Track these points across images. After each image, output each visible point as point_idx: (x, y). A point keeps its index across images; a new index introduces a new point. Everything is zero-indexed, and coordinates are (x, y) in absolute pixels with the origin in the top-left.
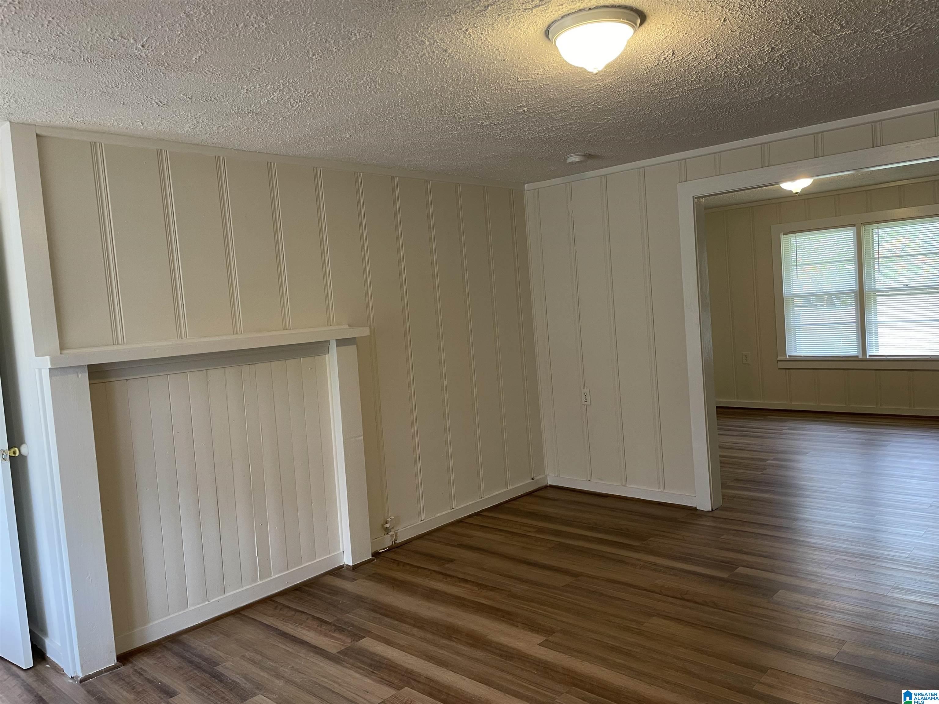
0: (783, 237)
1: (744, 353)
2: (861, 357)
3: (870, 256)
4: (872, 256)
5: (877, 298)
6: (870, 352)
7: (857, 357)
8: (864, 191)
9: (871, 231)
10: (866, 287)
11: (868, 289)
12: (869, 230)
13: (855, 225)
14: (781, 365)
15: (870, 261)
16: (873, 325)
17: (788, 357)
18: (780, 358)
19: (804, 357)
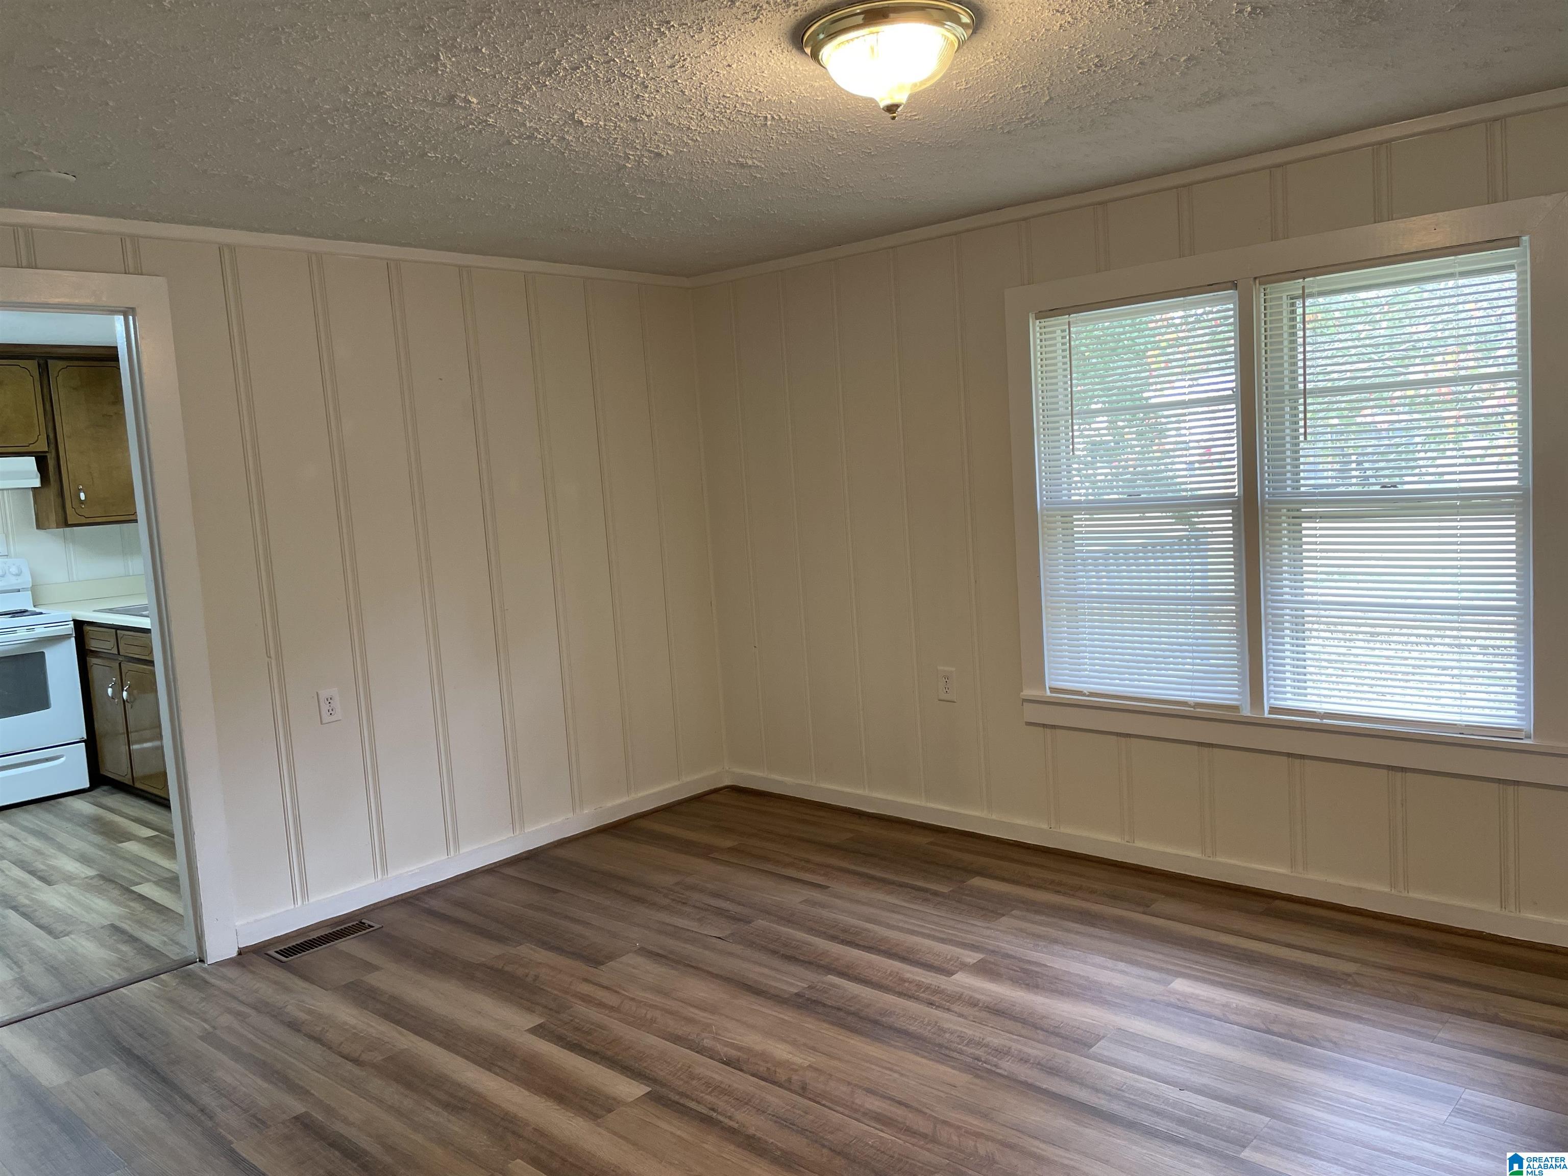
0: (1036, 328)
1: (940, 668)
2: (1247, 712)
3: (1282, 387)
4: (1287, 387)
5: (1304, 525)
6: (1276, 699)
7: (1235, 708)
8: (1264, 168)
9: (1285, 302)
10: (1265, 487)
11: (1274, 495)
12: (1281, 298)
13: (1234, 286)
14: (1032, 713)
15: (1283, 402)
16: (1288, 611)
17: (1048, 693)
18: (1028, 693)
19: (1092, 694)
